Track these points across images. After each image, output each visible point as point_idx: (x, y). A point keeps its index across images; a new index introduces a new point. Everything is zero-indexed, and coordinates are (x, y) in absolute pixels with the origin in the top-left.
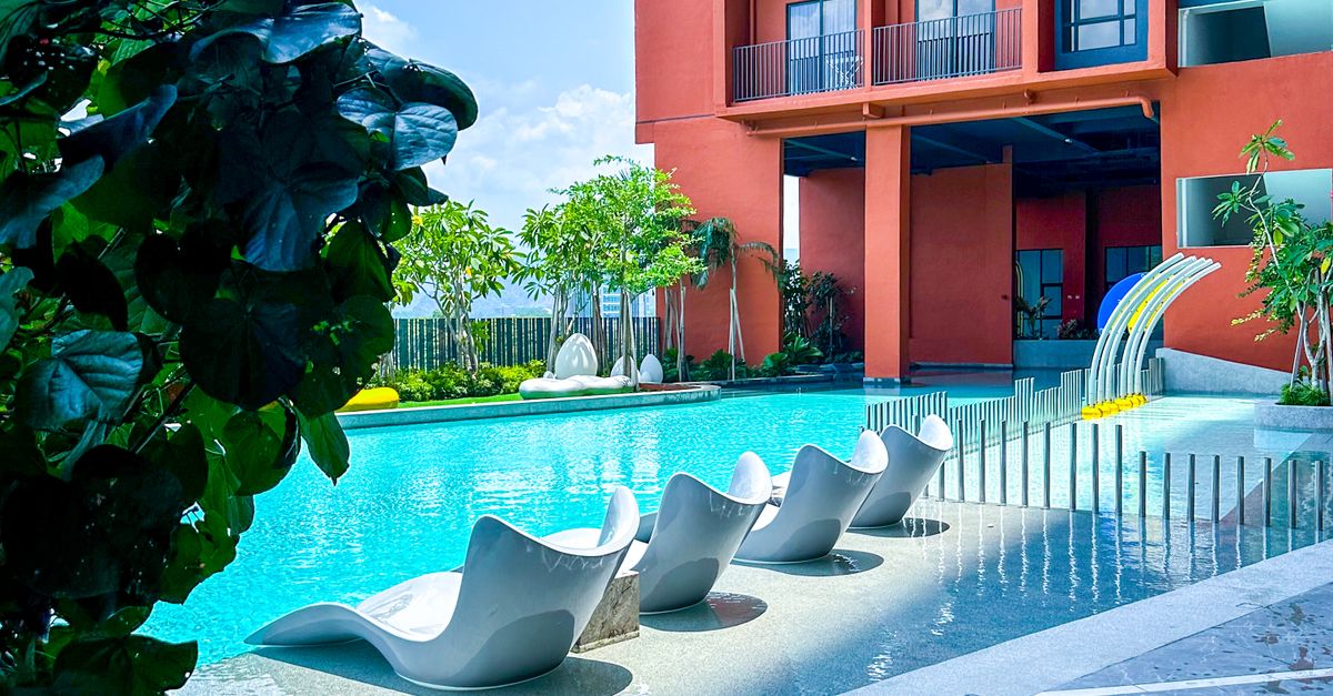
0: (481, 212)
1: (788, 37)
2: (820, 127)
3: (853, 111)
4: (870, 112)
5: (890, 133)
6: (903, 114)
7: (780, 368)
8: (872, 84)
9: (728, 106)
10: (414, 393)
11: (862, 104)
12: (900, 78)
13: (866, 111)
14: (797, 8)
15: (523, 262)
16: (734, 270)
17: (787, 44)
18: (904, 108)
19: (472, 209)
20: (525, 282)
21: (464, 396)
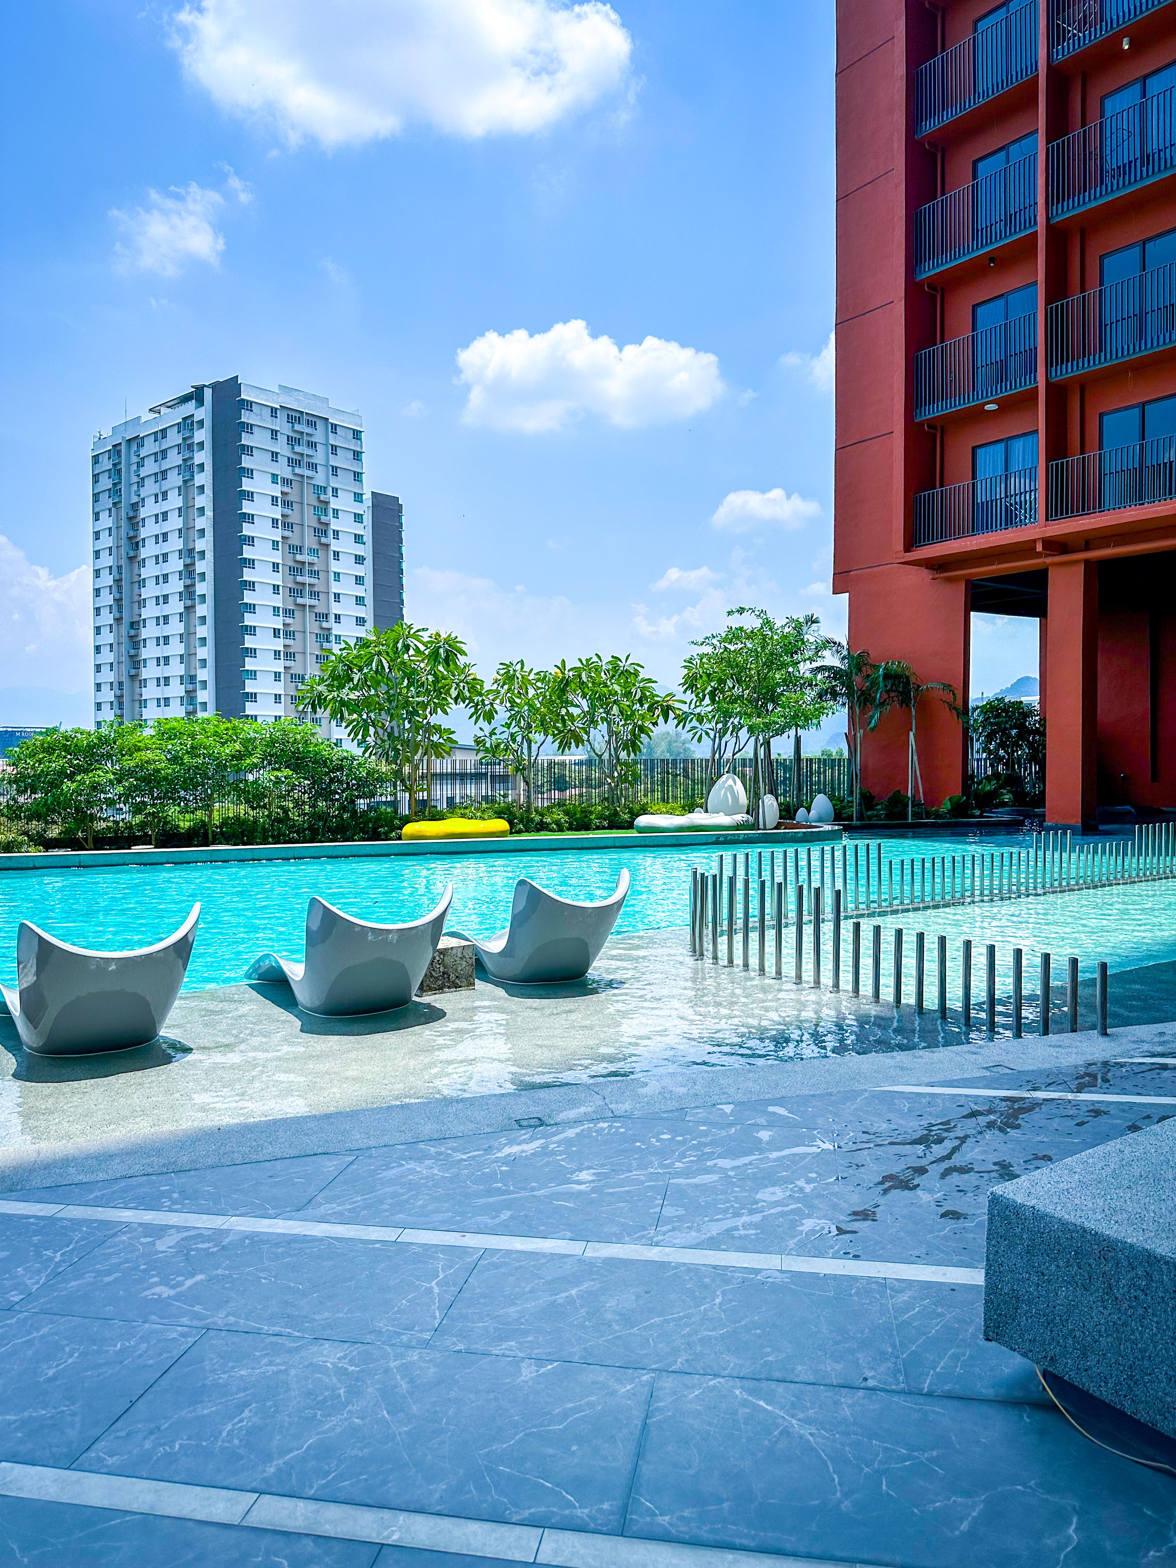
0: (638, 665)
1: (974, 477)
2: (1000, 566)
3: (1025, 549)
4: (1043, 549)
5: (1073, 569)
6: (1087, 547)
7: (960, 809)
8: (1047, 520)
9: (905, 552)
10: (551, 824)
11: (1034, 541)
12: (1085, 507)
13: (1039, 548)
14: (983, 450)
15: (685, 708)
16: (914, 713)
17: (973, 484)
18: (1088, 541)
19: (629, 662)
20: (688, 727)
21: (604, 828)
